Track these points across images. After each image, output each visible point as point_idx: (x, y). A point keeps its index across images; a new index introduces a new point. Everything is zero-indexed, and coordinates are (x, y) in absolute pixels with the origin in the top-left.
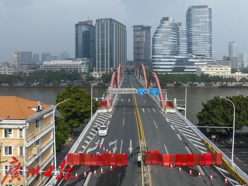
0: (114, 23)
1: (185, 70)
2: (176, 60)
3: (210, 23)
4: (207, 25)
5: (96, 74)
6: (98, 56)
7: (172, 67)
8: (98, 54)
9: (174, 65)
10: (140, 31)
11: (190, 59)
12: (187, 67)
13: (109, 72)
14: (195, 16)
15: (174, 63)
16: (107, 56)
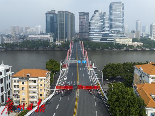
0: (68, 13)
1: (108, 40)
2: (102, 34)
3: (123, 12)
4: (121, 13)
5: (58, 43)
6: (59, 32)
7: (100, 38)
8: (59, 31)
9: (101, 37)
10: (83, 15)
11: (110, 33)
12: (108, 38)
13: (65, 41)
14: (114, 8)
15: (101, 36)
16: (64, 32)
